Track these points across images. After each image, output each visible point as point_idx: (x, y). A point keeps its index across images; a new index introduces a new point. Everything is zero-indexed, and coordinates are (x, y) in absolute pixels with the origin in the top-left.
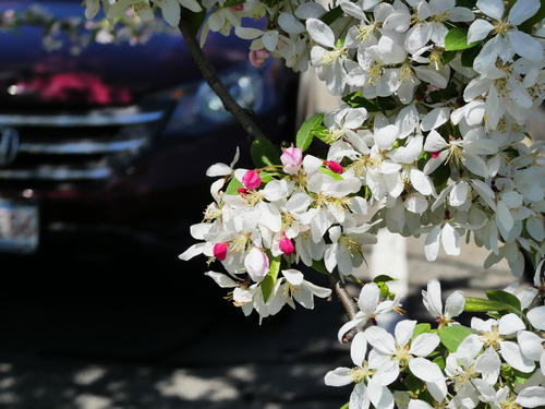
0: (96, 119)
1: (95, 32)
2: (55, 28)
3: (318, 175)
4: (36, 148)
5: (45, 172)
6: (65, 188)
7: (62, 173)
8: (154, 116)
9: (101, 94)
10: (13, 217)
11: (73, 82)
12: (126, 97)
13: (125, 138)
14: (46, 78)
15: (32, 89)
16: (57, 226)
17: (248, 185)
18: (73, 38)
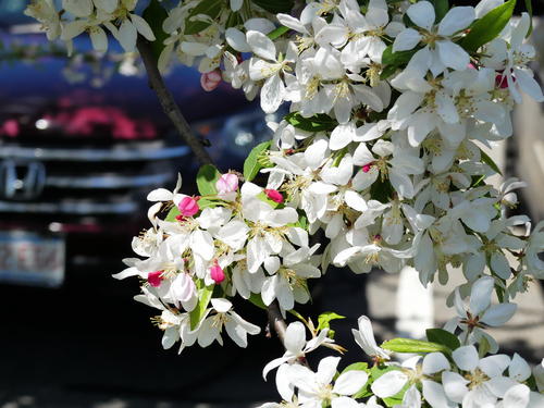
0: (121, 153)
1: (118, 64)
2: (78, 59)
3: (254, 203)
4: (63, 182)
5: (69, 206)
6: (88, 222)
7: (85, 207)
8: (179, 151)
9: (126, 128)
10: (38, 251)
11: (100, 116)
12: (150, 132)
13: (151, 173)
14: (72, 112)
15: (59, 123)
16: (79, 260)
17: (184, 211)
18: (96, 70)
